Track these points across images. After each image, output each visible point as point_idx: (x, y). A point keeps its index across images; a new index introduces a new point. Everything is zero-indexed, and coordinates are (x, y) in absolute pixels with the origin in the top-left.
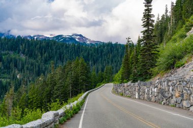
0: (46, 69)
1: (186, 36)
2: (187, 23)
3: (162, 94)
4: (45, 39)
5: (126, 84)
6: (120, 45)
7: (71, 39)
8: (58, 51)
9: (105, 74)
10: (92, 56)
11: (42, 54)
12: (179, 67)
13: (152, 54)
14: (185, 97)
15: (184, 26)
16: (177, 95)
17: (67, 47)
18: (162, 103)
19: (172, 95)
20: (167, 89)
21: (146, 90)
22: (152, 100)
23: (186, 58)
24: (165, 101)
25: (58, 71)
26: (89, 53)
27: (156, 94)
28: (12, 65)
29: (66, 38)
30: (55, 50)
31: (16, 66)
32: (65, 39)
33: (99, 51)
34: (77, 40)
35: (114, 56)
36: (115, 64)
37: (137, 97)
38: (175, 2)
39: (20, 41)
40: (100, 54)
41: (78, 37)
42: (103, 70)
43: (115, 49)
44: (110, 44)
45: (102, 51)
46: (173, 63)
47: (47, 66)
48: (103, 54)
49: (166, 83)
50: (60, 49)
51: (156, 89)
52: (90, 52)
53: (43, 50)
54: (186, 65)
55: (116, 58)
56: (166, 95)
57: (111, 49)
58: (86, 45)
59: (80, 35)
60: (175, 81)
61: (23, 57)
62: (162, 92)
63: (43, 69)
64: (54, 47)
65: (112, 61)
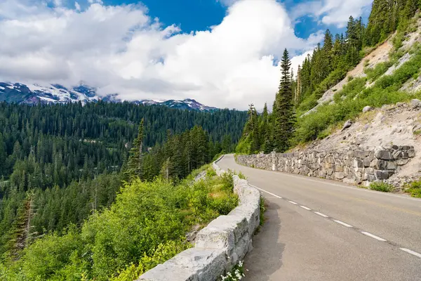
0: (156, 137)
1: (317, 104)
2: (317, 90)
3: (308, 166)
4: (154, 105)
5: (258, 155)
6: (237, 111)
7: (183, 104)
8: (170, 118)
9: (222, 144)
10: (206, 123)
11: (151, 121)
12: (322, 138)
13: (290, 124)
14: (337, 168)
15: (314, 92)
16: (327, 166)
17: (179, 114)
18: (309, 175)
19: (321, 167)
20: (314, 161)
21: (287, 162)
22: (295, 171)
23: (329, 128)
24: (311, 173)
25: (175, 140)
26: (203, 120)
27: (299, 166)
28: (119, 133)
29: (177, 103)
30: (166, 117)
31: (123, 134)
32: (176, 105)
33: (215, 119)
34: (189, 105)
35: (231, 124)
36: (232, 133)
37: (274, 169)
38: (301, 65)
39: (128, 106)
40: (215, 122)
41: (190, 102)
42: (219, 139)
43: (232, 116)
44: (226, 111)
45: (218, 119)
46: (315, 134)
47: (158, 134)
48: (219, 121)
49: (312, 154)
50: (171, 116)
51: (300, 160)
52: (205, 119)
53: (153, 117)
54: (330, 136)
55: (233, 126)
56: (314, 166)
57: (227, 116)
58: (200, 111)
59: (193, 101)
60: (324, 153)
61: (131, 124)
62: (308, 164)
63: (153, 138)
64: (165, 114)
65: (229, 130)
